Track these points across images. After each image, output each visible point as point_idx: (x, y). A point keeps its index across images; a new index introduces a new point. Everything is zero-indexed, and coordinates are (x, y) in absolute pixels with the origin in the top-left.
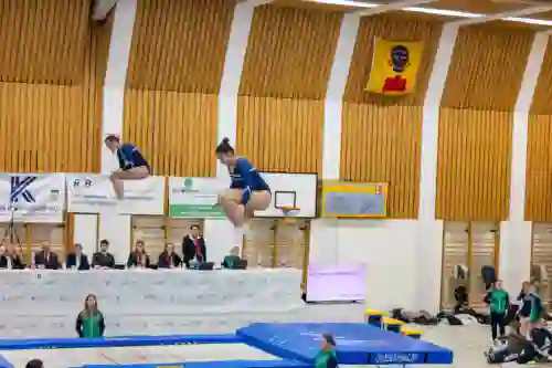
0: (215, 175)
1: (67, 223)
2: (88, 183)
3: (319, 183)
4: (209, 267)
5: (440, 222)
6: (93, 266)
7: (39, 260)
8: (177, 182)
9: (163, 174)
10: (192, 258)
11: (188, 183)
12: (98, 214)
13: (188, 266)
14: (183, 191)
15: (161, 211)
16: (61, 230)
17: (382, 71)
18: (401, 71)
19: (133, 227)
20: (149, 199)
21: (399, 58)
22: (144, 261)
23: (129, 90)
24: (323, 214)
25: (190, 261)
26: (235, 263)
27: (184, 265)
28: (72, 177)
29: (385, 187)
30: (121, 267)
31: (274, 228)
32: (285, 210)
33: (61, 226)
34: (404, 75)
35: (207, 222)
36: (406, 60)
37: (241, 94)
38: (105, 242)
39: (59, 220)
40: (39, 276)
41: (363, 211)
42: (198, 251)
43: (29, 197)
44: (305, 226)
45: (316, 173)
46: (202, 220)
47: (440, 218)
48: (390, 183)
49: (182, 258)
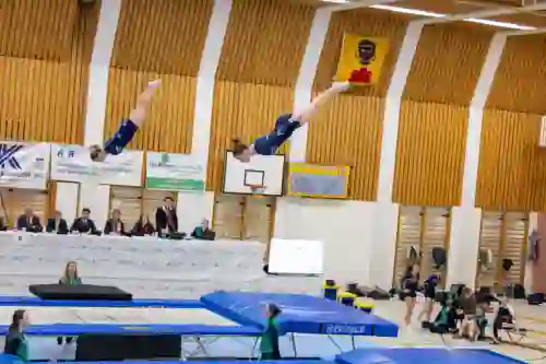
0: (190, 152)
1: (50, 190)
2: (72, 154)
3: (286, 166)
4: (180, 237)
5: (396, 206)
6: (71, 231)
7: (22, 223)
8: (154, 157)
9: (142, 149)
10: (164, 228)
11: (165, 159)
12: (79, 183)
13: (160, 236)
14: (160, 165)
15: (138, 184)
16: (43, 197)
17: (349, 64)
18: (367, 63)
19: (112, 196)
20: (127, 171)
21: (367, 52)
22: (119, 229)
23: (113, 70)
24: (289, 193)
25: (163, 231)
26: (204, 234)
27: (157, 233)
28: (57, 147)
29: (347, 170)
30: (99, 233)
31: (243, 204)
32: (254, 188)
33: (45, 192)
34: (369, 68)
35: (180, 196)
36: (373, 54)
37: (218, 78)
38: (87, 211)
39: (44, 187)
40: (20, 238)
41: (325, 193)
42: (170, 221)
43: (14, 164)
44: (271, 202)
45: (284, 155)
46: (176, 194)
47: (397, 202)
48: (351, 167)
49: (155, 227)
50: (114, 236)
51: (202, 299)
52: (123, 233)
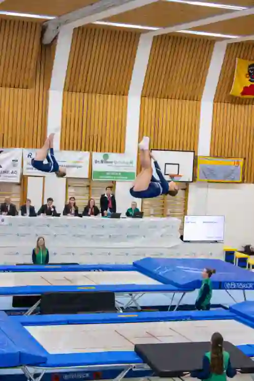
0: (124, 152)
1: (23, 182)
3: (195, 158)
4: (118, 216)
6: (39, 214)
8: (98, 156)
9: (89, 151)
10: (106, 210)
11: (106, 157)
12: (44, 177)
13: (103, 215)
14: (102, 162)
15: (86, 176)
16: (18, 187)
17: (241, 82)
19: (67, 186)
20: (80, 167)
23: (66, 93)
24: (198, 179)
25: (105, 212)
26: (136, 214)
27: (101, 214)
28: (26, 151)
29: (241, 161)
32: (172, 176)
33: (19, 184)
35: (117, 184)
37: (143, 96)
39: (18, 181)
40: (3, 220)
41: (225, 179)
42: (110, 205)
44: (185, 186)
45: (194, 152)
46: (114, 182)
48: (245, 159)
49: (100, 209)
50: (71, 217)
51: (134, 264)
52: (76, 214)
